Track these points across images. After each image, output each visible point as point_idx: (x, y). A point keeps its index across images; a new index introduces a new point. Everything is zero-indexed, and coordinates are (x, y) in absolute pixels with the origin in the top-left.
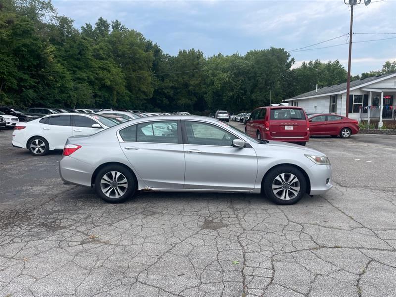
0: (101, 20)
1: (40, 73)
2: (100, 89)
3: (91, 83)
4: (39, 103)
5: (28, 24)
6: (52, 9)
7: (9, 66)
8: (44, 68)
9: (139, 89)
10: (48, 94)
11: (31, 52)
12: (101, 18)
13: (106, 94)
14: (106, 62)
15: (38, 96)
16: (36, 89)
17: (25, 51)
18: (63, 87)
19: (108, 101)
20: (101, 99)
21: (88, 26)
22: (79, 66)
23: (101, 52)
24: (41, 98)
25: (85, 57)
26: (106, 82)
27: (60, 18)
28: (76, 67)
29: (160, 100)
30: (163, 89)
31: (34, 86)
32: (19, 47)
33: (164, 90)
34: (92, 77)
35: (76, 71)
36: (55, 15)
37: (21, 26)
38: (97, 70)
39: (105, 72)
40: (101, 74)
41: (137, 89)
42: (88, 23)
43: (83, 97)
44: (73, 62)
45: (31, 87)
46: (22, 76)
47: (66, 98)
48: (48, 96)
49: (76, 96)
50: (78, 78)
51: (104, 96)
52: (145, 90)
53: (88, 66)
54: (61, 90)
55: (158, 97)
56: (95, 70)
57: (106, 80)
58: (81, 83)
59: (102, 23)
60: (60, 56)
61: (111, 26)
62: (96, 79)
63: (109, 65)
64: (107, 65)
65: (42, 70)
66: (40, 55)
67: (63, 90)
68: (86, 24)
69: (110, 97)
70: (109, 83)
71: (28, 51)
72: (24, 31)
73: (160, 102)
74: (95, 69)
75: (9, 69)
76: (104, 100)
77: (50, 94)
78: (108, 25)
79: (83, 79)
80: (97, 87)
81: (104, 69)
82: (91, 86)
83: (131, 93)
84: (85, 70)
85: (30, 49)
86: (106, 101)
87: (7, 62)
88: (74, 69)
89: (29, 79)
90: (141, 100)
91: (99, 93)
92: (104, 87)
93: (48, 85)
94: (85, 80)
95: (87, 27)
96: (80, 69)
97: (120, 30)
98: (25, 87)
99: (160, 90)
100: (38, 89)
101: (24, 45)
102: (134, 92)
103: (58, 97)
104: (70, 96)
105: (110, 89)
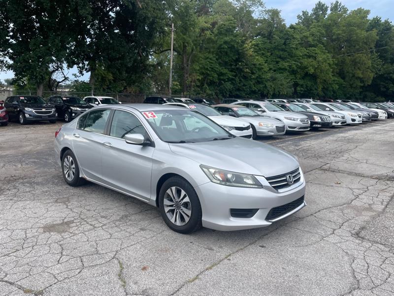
0: (320, 3)
1: (238, 66)
2: (303, 78)
3: (293, 72)
4: (236, 94)
5: (231, 23)
6: (261, 4)
7: (212, 63)
8: (242, 62)
9: (354, 76)
10: (244, 85)
11: (232, 48)
12: (319, 2)
13: (309, 83)
14: (314, 48)
15: (235, 88)
16: (234, 82)
17: (226, 48)
18: (260, 78)
19: (311, 90)
20: (302, 89)
21: (304, 13)
22: (282, 56)
23: (310, 39)
24: (238, 90)
25: (289, 46)
26: (308, 70)
27: (269, 11)
28: (280, 57)
29: (385, 87)
30: (391, 73)
31: (233, 79)
32: (221, 45)
33: (391, 75)
34: (294, 66)
35: (279, 61)
36: (264, 9)
37: (225, 25)
38: (301, 58)
39: (310, 60)
40: (306, 62)
41: (351, 75)
42: (305, 11)
43: (281, 87)
44: (277, 53)
45: (229, 80)
46: (222, 71)
47: (261, 89)
48: (244, 88)
49: (273, 86)
50: (280, 69)
51: (306, 85)
52: (361, 76)
53: (291, 56)
54: (258, 81)
55: (382, 83)
56: (299, 59)
57: (309, 68)
58: (282, 73)
59: (321, 7)
60: (265, 48)
61: (329, 9)
62: (300, 68)
63: (317, 52)
64: (313, 52)
65: (240, 64)
66: (239, 50)
67: (259, 81)
68: (303, 12)
69: (313, 86)
70: (312, 71)
71: (228, 48)
72: (226, 30)
73: (385, 89)
74: (300, 57)
75: (211, 65)
76: (306, 89)
77: (246, 86)
78: (326, 9)
79: (285, 69)
80: (299, 76)
81: (309, 57)
82: (293, 75)
83: (343, 81)
84: (289, 60)
85: (230, 46)
86: (308, 90)
87: (211, 59)
88: (278, 60)
89: (228, 72)
90: (356, 88)
91: (301, 82)
92: (307, 75)
93: (245, 78)
94: (286, 70)
95: (303, 15)
96: (283, 59)
97: (339, 11)
98: (224, 80)
99: (386, 75)
100: (235, 81)
101: (226, 42)
102: (347, 79)
103: (254, 88)
104: (266, 87)
105: (314, 77)
